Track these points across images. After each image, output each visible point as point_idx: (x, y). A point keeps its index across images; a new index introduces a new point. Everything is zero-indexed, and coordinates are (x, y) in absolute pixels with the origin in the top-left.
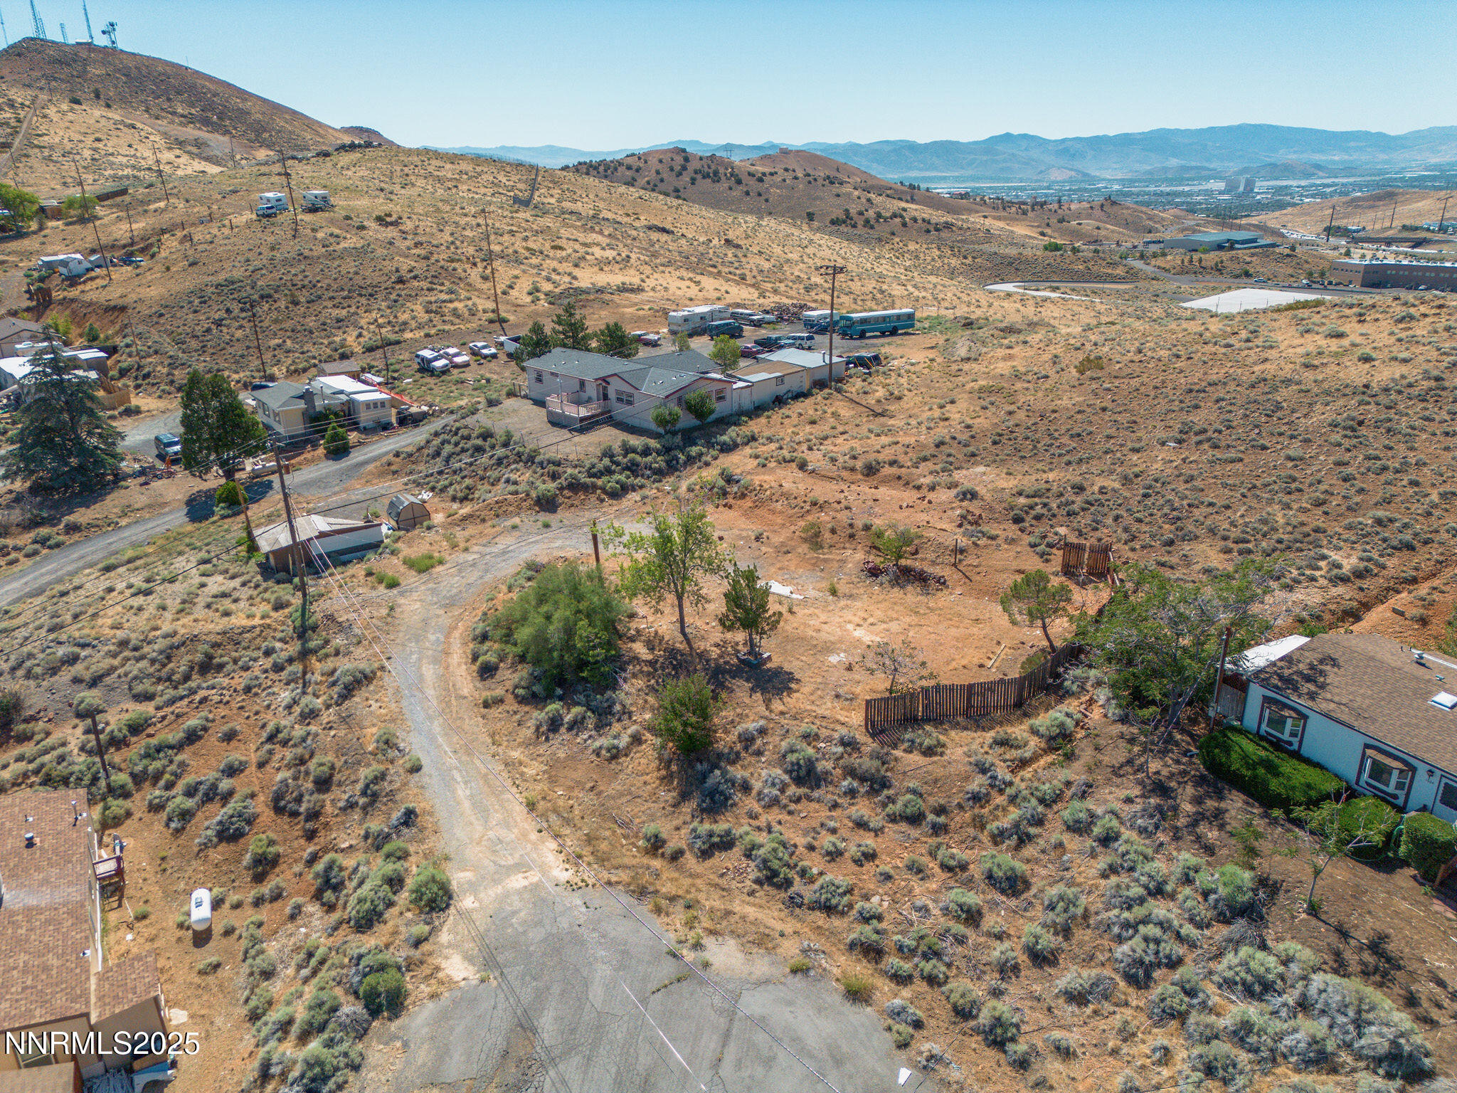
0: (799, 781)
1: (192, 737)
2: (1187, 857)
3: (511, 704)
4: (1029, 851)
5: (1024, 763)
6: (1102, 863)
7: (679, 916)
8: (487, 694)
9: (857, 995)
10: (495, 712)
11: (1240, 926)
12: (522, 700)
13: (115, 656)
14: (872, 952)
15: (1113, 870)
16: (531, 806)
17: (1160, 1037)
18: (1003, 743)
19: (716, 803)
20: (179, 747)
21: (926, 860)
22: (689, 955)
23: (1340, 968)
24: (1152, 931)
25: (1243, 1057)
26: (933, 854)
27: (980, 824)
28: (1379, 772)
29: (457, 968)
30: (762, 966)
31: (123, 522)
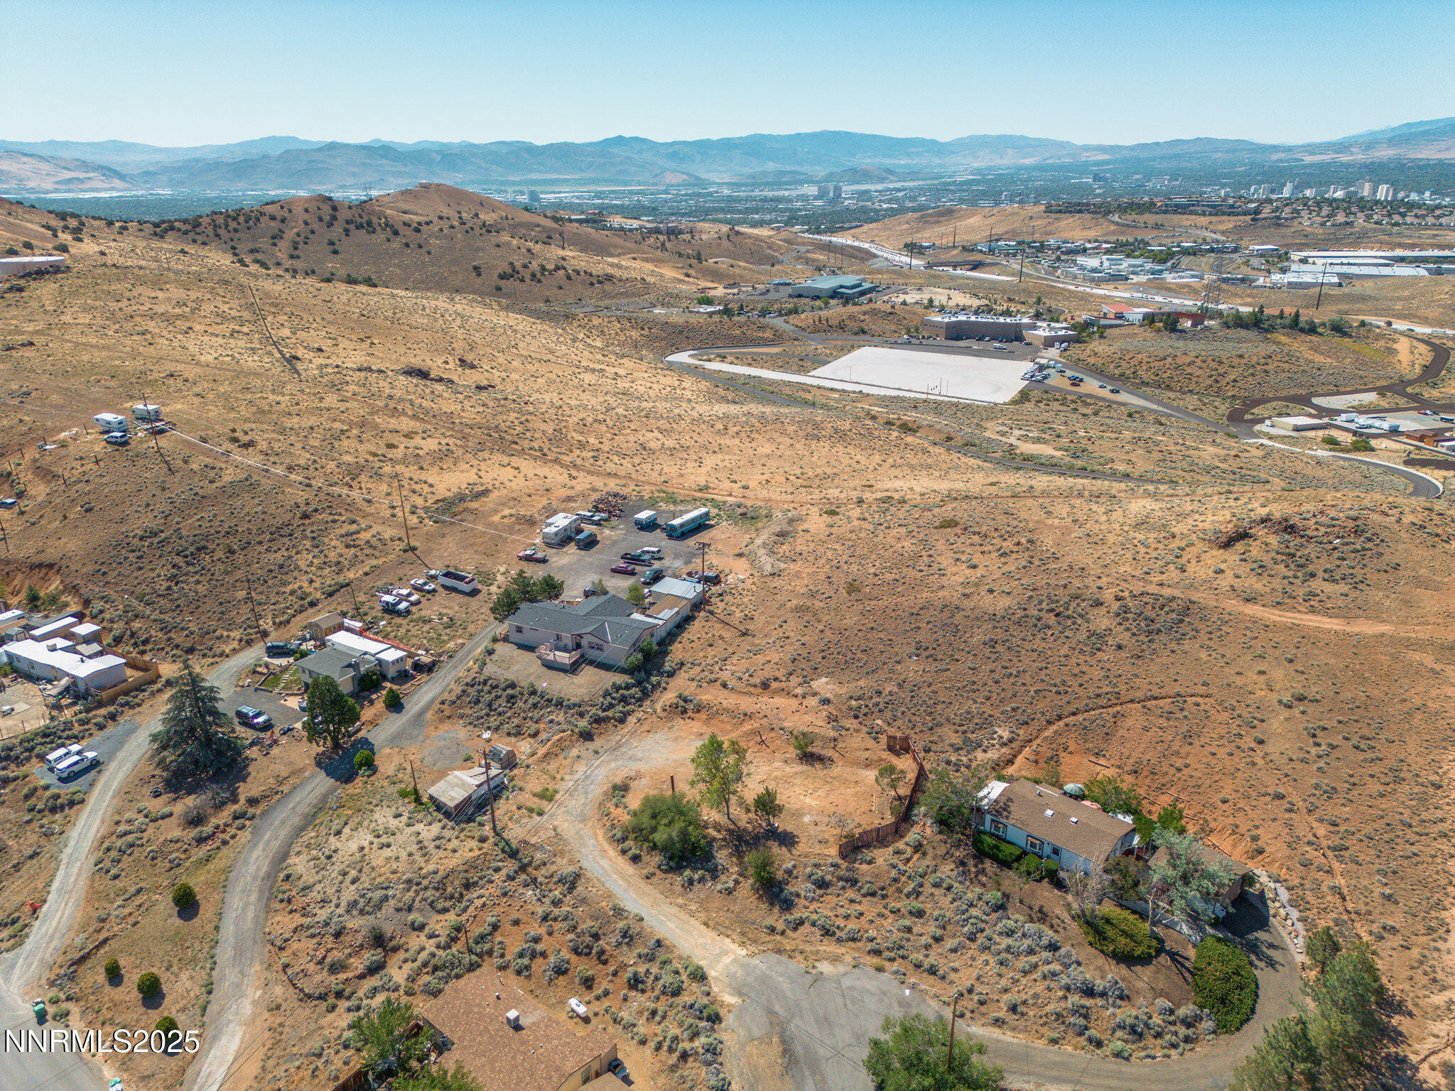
0: (820, 887)
1: (495, 927)
2: (978, 890)
3: (661, 875)
4: (921, 898)
5: (908, 860)
6: (950, 898)
7: (800, 958)
8: (645, 872)
9: (880, 969)
10: (655, 880)
11: (1000, 913)
12: (666, 872)
13: (408, 890)
14: (877, 952)
15: (954, 900)
16: (706, 924)
17: (985, 957)
18: (897, 852)
19: (787, 905)
21: (883, 911)
22: (813, 971)
23: (1032, 921)
24: (973, 921)
25: (1010, 956)
26: (885, 907)
27: (900, 891)
28: (1033, 845)
29: (730, 999)
30: (841, 969)
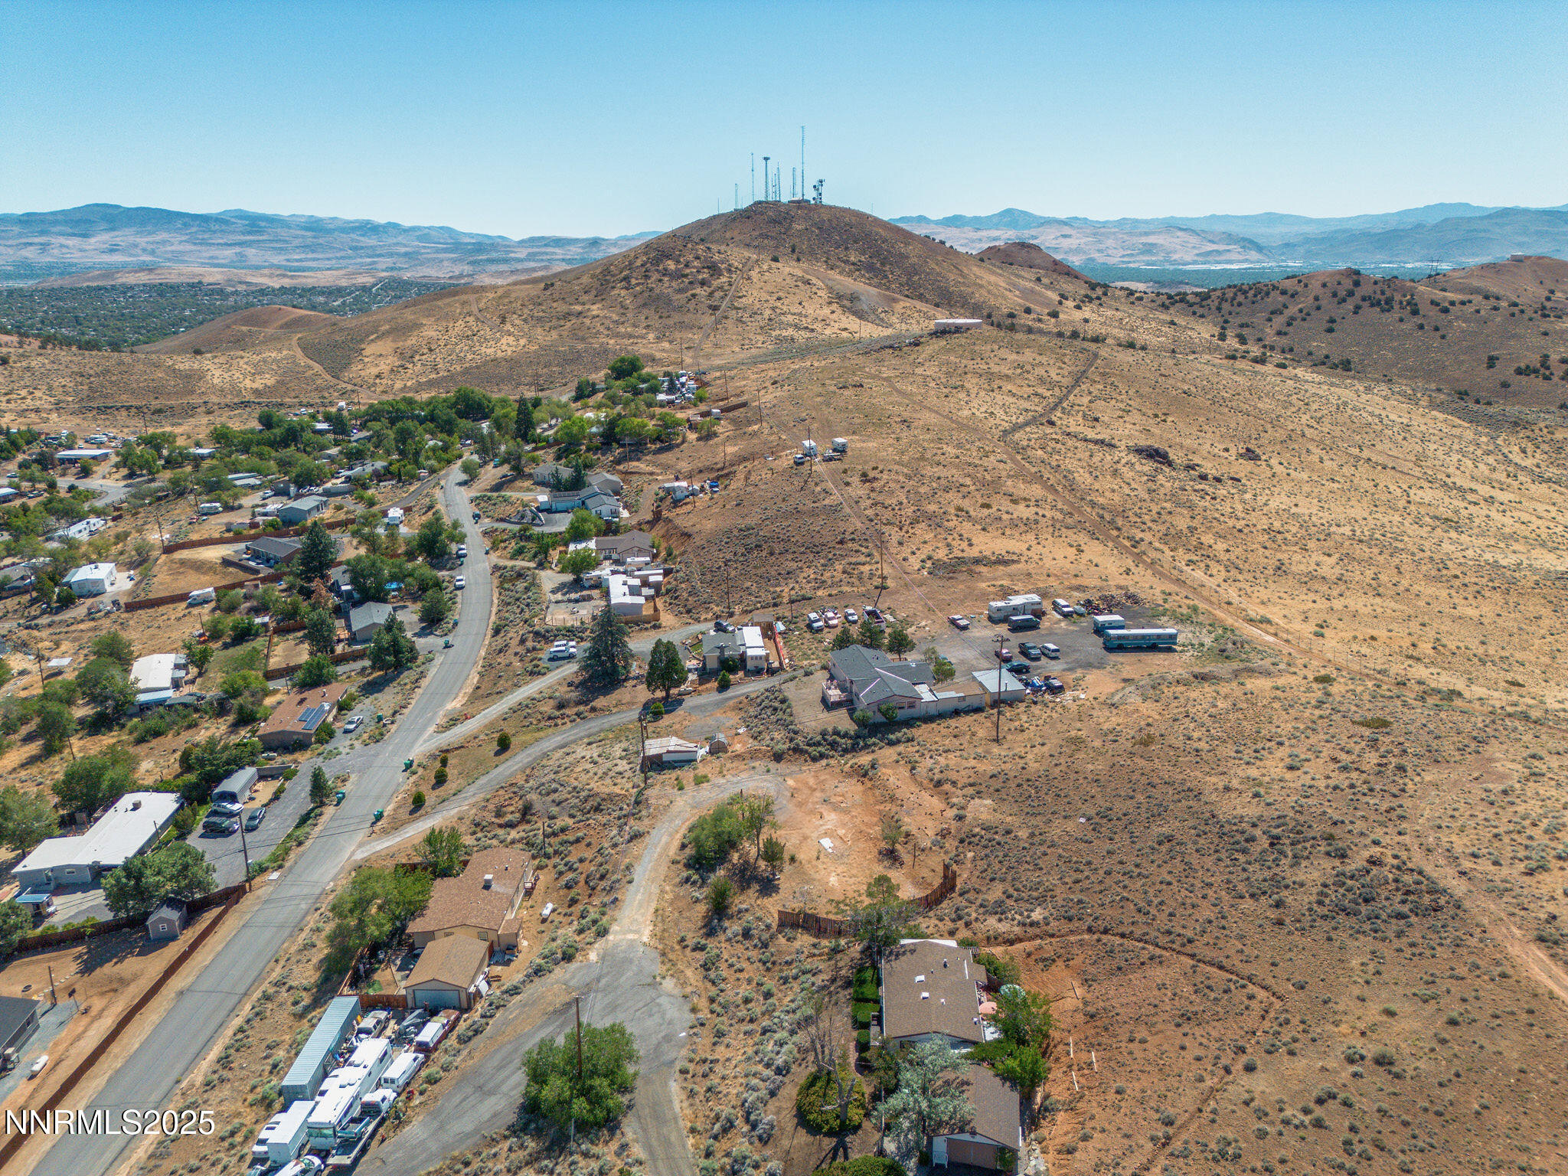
0: (743, 935)
3: (680, 866)
4: (783, 986)
5: (813, 955)
7: (667, 966)
8: (676, 857)
9: (694, 1010)
12: (684, 865)
13: (570, 793)
14: (712, 1000)
16: (656, 911)
18: (816, 945)
19: (712, 932)
20: (572, 843)
21: (755, 978)
22: (658, 979)
26: (758, 977)
27: (780, 972)
29: (593, 956)
30: (676, 991)
31: (614, 710)
